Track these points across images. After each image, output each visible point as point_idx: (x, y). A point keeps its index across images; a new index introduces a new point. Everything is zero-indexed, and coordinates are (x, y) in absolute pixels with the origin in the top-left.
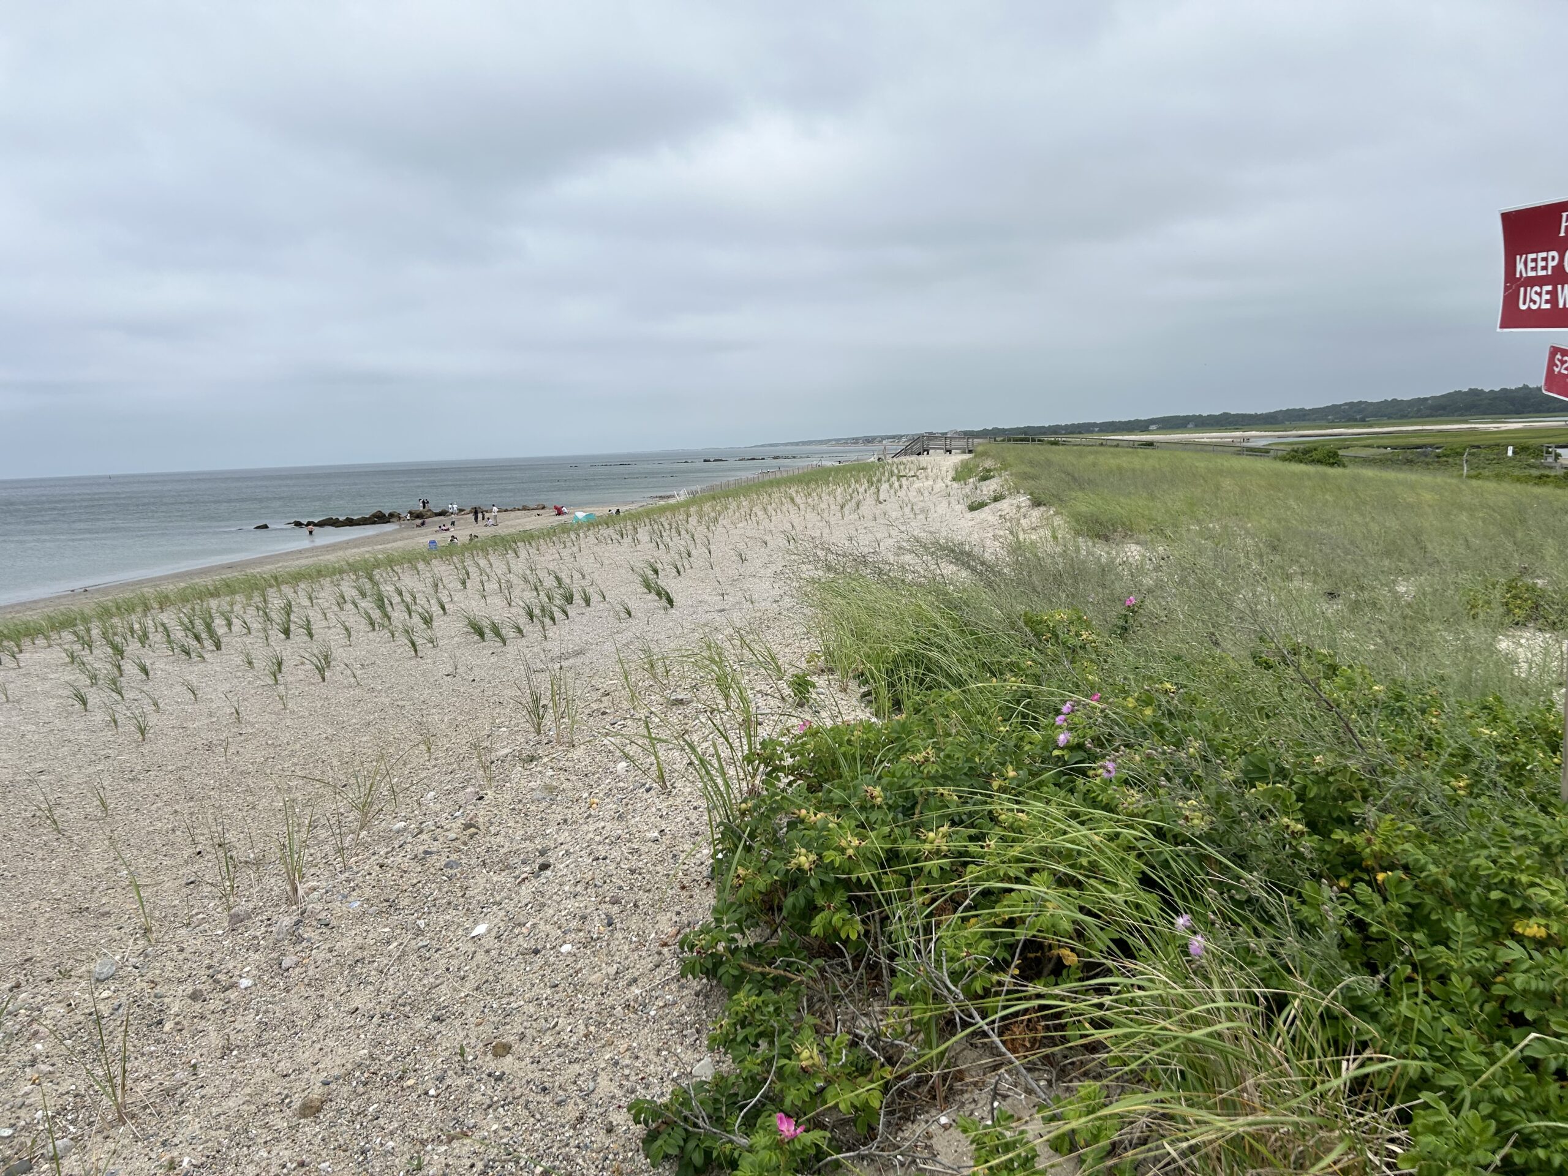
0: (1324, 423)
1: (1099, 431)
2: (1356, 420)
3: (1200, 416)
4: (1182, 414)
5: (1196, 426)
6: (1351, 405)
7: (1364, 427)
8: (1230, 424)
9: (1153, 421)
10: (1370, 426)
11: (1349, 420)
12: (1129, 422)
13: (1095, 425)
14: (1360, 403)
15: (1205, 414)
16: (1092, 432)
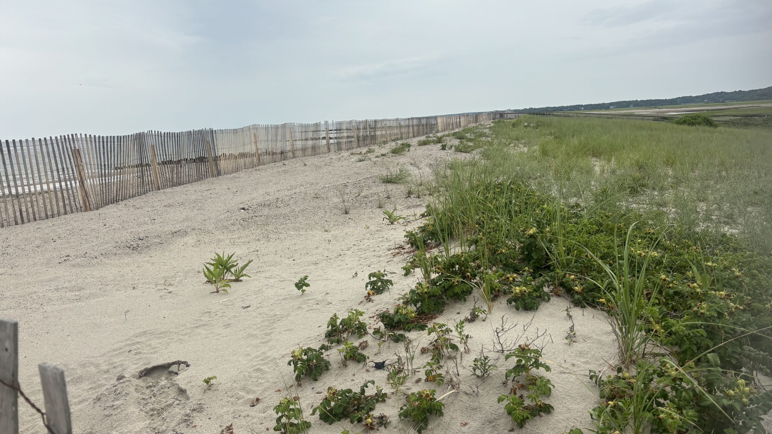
0: (702, 104)
1: (585, 109)
2: (719, 102)
3: (637, 101)
4: (627, 100)
5: (634, 106)
6: (717, 94)
7: (724, 105)
8: (652, 105)
9: (612, 104)
10: (727, 105)
11: (716, 102)
12: (599, 104)
13: (581, 106)
14: (722, 92)
15: (639, 100)
16: (580, 110)
